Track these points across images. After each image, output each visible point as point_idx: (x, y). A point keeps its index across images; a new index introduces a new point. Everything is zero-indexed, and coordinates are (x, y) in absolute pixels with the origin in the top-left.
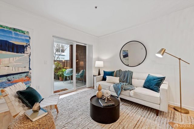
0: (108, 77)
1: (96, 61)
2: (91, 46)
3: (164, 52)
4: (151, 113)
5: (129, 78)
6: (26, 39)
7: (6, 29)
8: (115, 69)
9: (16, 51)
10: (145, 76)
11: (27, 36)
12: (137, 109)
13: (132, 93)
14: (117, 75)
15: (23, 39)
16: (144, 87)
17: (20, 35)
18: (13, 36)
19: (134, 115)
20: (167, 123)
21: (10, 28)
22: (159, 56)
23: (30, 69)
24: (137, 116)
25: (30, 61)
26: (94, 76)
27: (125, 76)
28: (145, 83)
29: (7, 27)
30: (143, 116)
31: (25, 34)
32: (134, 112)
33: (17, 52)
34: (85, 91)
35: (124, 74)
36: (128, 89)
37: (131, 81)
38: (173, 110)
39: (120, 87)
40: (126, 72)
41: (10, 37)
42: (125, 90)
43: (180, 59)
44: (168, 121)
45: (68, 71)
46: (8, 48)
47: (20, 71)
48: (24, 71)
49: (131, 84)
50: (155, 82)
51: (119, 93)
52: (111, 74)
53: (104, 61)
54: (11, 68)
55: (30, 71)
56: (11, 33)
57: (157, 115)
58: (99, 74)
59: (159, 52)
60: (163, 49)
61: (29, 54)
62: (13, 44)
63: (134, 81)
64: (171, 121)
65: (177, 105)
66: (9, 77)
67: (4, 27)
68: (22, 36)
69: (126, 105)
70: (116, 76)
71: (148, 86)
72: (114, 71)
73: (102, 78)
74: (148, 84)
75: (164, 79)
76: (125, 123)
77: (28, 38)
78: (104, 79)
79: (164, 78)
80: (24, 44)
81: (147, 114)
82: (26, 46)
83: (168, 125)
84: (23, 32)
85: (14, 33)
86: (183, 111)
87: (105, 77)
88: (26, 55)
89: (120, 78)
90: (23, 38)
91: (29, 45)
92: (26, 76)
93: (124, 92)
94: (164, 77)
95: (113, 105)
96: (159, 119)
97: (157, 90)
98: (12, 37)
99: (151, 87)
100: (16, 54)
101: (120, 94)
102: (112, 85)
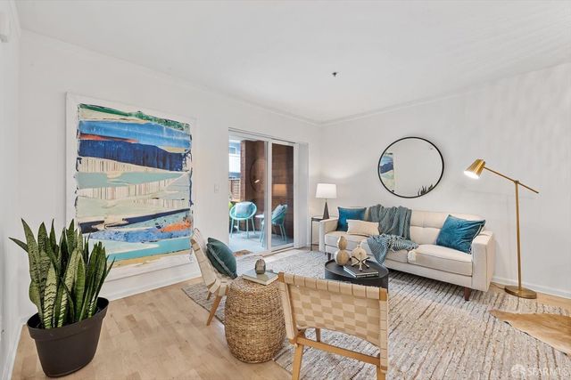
0: (351, 223)
1: (319, 185)
2: (304, 147)
3: (483, 167)
4: (454, 296)
5: (402, 225)
6: (185, 141)
7: (153, 123)
8: (367, 204)
9: (168, 165)
10: (441, 220)
11: (186, 135)
12: (423, 290)
13: (412, 255)
14: (373, 218)
15: (179, 142)
16: (439, 243)
17: (175, 132)
18: (165, 136)
19: (419, 298)
20: (485, 312)
21: (160, 121)
22: (472, 175)
23: (191, 204)
24: (424, 300)
25: (191, 187)
26: (313, 219)
27: (392, 221)
28: (441, 234)
29: (155, 119)
30: (437, 300)
31: (182, 129)
32: (418, 293)
33: (171, 169)
34: (295, 256)
35: (390, 215)
36: (403, 248)
37: (408, 231)
38: (503, 293)
39: (384, 243)
40: (394, 209)
41: (160, 137)
42: (396, 249)
43: (517, 182)
44: (489, 309)
45: (239, 207)
46: (157, 160)
47: (176, 209)
48: (181, 208)
49: (408, 238)
50: (463, 231)
51: (382, 256)
52: (358, 215)
53: (339, 184)
54: (161, 201)
55: (192, 208)
56: (161, 129)
57: (467, 300)
58: (326, 216)
59: (472, 168)
60: (479, 161)
61: (189, 172)
62: (165, 152)
63: (415, 232)
64: (496, 308)
65: (512, 283)
66: (159, 220)
67: (151, 120)
68: (178, 134)
69: (398, 283)
70: (370, 220)
71: (447, 241)
72: (366, 209)
73: (335, 224)
74: (446, 236)
75: (483, 226)
76: (401, 310)
77: (188, 138)
78: (341, 227)
79: (482, 223)
80: (181, 151)
81: (446, 299)
82: (185, 155)
83: (487, 314)
84: (180, 126)
85: (167, 129)
86: (523, 294)
87: (342, 222)
88: (184, 174)
89: (380, 225)
90: (180, 138)
91: (189, 152)
92: (185, 218)
93: (394, 255)
94: (482, 220)
95: (376, 276)
96: (471, 306)
97: (467, 250)
98: (163, 138)
99: (453, 243)
100: (168, 171)
101: (385, 258)
102: (365, 240)
